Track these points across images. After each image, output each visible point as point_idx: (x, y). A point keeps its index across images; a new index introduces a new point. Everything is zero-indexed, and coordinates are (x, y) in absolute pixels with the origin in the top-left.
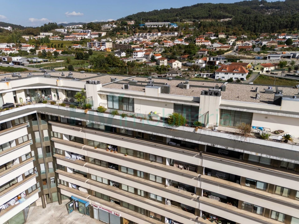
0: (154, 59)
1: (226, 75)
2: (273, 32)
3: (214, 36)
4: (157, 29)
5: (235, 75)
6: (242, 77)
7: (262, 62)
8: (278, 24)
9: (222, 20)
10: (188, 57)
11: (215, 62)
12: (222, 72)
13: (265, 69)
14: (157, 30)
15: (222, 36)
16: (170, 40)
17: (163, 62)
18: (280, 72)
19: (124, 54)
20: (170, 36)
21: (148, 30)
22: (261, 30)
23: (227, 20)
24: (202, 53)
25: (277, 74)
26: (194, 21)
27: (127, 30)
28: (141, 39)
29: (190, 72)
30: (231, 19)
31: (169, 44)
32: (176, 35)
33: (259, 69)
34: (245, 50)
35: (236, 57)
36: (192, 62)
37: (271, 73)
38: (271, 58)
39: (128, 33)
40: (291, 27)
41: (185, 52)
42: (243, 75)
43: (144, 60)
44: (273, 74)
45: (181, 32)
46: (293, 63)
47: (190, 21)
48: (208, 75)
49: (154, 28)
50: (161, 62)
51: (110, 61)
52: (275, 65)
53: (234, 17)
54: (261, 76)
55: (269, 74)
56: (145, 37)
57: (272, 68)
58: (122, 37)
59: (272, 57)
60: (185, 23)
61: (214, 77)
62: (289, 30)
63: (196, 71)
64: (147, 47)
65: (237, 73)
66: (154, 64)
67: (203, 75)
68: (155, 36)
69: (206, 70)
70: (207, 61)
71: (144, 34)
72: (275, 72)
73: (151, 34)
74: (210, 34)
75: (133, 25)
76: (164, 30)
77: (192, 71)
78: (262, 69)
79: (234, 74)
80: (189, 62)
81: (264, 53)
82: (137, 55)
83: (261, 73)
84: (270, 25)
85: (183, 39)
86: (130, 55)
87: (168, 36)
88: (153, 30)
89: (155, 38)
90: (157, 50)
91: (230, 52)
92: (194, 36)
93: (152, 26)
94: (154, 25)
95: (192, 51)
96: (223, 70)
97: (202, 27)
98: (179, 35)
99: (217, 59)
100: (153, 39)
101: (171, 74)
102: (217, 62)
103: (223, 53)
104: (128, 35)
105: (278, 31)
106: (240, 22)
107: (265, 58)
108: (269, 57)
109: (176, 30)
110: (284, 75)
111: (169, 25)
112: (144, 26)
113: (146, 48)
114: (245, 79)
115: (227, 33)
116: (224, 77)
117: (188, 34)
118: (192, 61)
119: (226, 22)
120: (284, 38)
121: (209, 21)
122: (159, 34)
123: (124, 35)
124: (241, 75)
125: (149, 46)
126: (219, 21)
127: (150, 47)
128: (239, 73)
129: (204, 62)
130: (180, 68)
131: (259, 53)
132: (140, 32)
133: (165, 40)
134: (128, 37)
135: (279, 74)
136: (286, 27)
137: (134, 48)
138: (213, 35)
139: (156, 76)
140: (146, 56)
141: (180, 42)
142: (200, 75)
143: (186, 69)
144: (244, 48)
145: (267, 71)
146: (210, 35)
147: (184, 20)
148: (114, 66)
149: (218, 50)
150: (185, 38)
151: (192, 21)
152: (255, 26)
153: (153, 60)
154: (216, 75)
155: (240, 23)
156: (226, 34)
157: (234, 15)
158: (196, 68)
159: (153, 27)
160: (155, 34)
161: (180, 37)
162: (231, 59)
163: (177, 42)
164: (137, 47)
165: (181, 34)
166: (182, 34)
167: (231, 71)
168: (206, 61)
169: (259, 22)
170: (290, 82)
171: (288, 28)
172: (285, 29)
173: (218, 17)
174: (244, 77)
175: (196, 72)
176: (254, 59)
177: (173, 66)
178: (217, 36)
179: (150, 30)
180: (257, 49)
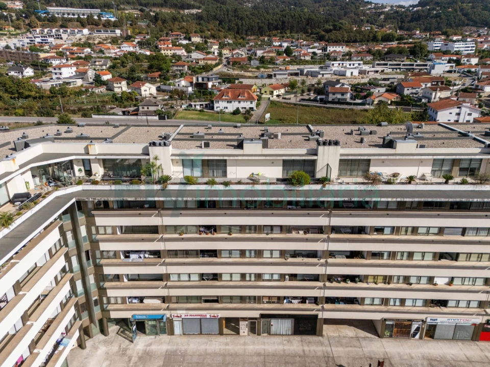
0: (101, 81)
1: (229, 104)
2: (262, 35)
3: (185, 38)
4: (77, 21)
5: (242, 103)
6: (251, 106)
7: (267, 81)
8: (267, 22)
9: (186, 11)
10: (160, 76)
11: (206, 84)
12: (223, 100)
13: (275, 93)
14: (78, 23)
15: (196, 39)
16: (110, 43)
17: (119, 85)
18: (292, 96)
19: (29, 72)
20: (107, 35)
21: (60, 23)
22: (246, 31)
23: (194, 11)
24: (179, 68)
25: (290, 99)
26: (141, 10)
27: (12, 21)
28: (50, 40)
29: (174, 102)
30: (200, 11)
31: (112, 51)
32: (119, 35)
33: (268, 93)
34: (240, 64)
35: (232, 76)
36: (170, 85)
37: (283, 98)
38: (278, 77)
39: (17, 27)
40: (282, 29)
41: (151, 67)
42: (251, 103)
43: (79, 82)
44: (285, 99)
45: (127, 30)
46: (303, 83)
47: (134, 9)
48: (202, 105)
49: (70, 20)
50: (115, 85)
51: (11, 87)
52: (284, 86)
53: (203, 7)
54: (272, 102)
55: (280, 99)
56: (59, 37)
57: (282, 91)
58: (6, 35)
59: (278, 74)
60: (127, 12)
61: (212, 108)
62: (281, 33)
63: (182, 99)
64: (73, 56)
65: (244, 101)
66: (102, 90)
67: (195, 106)
68: (78, 36)
69: (197, 97)
70: (194, 82)
71: (54, 30)
72: (287, 97)
73: (69, 30)
74: (178, 35)
75: (20, 9)
76: (92, 24)
77: (176, 100)
78: (272, 93)
79: (239, 102)
80: (165, 84)
81: (264, 68)
82: (61, 74)
83: (271, 99)
84: (256, 24)
85: (134, 43)
86: (44, 74)
87: (103, 35)
88: (70, 24)
89: (80, 39)
90: (97, 63)
91: (220, 67)
92: (152, 37)
93: (64, 14)
94: (68, 14)
95: (164, 66)
96: (224, 97)
97: (160, 22)
98: (125, 35)
99: (209, 79)
100: (74, 41)
101: (146, 108)
102: (210, 84)
103: (212, 69)
104: (18, 31)
105: (267, 34)
106: (215, 16)
107: (270, 76)
108: (275, 75)
109: (116, 25)
110: (298, 99)
111: (99, 16)
112: (48, 13)
113: (73, 59)
114: (255, 108)
115: (203, 34)
116: (227, 108)
117: (140, 33)
118: (168, 82)
119: (193, 14)
120: (281, 46)
121: (166, 11)
122: (86, 31)
123: (8, 31)
124: (249, 103)
125: (76, 55)
126: (182, 12)
127: (80, 58)
128: (246, 100)
129: (189, 84)
130: (155, 95)
131: (258, 68)
132: (43, 26)
133: (100, 43)
134: (18, 34)
135: (293, 99)
136: (276, 28)
137: (46, 59)
138: (182, 37)
139: (119, 111)
140: (82, 75)
141: (131, 49)
142: (191, 105)
143: (167, 97)
144: (237, 60)
145: (278, 96)
146: (179, 37)
147: (122, 6)
148: (21, 96)
149: (202, 63)
150: (136, 41)
151: (137, 9)
152: (237, 25)
153: (98, 81)
154: (216, 105)
155: (215, 18)
156: (201, 37)
157: (204, 4)
158: (180, 95)
159: (66, 16)
160: (76, 31)
161: (128, 39)
162: (226, 79)
163: (127, 48)
164: (53, 57)
165: (127, 34)
166: (129, 34)
167: (236, 98)
168: (191, 83)
169: (242, 19)
170: (308, 109)
171: (279, 29)
172: (276, 31)
173: (179, 5)
174: (254, 105)
175: (183, 102)
176: (256, 77)
177: (143, 93)
178: (190, 39)
179: (65, 23)
180: (255, 63)
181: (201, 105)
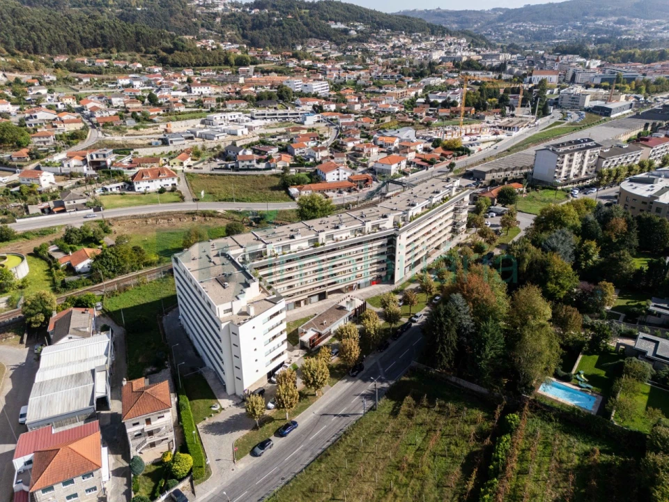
1: (151, 183)
5: (164, 180)
6: (173, 182)
11: (105, 162)
12: (143, 181)
18: (202, 164)
24: (42, 139)
25: (202, 168)
33: (177, 164)
34: (113, 125)
36: (55, 166)
37: (195, 168)
38: (174, 143)
42: (173, 179)
44: (197, 168)
48: (119, 187)
52: (187, 153)
54: (188, 175)
55: (193, 170)
57: (190, 160)
61: (133, 189)
65: (165, 178)
67: (111, 189)
69: (105, 178)
70: (88, 160)
72: (197, 166)
79: (161, 180)
81: (144, 128)
83: (185, 170)
91: (90, 131)
96: (144, 178)
101: (72, 202)
102: (109, 161)
107: (164, 142)
110: (210, 168)
114: (177, 184)
116: (148, 187)
124: (171, 180)
128: (167, 178)
129: (81, 163)
135: (204, 168)
142: (105, 189)
145: (189, 166)
149: (61, 127)
154: (136, 186)
167: (156, 177)
168: (85, 161)
174: (176, 181)
175: (93, 186)
176: (151, 145)
180: (131, 122)
181: (117, 187)
